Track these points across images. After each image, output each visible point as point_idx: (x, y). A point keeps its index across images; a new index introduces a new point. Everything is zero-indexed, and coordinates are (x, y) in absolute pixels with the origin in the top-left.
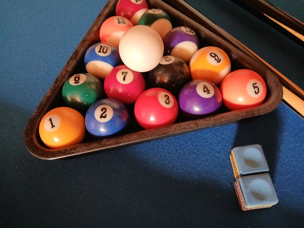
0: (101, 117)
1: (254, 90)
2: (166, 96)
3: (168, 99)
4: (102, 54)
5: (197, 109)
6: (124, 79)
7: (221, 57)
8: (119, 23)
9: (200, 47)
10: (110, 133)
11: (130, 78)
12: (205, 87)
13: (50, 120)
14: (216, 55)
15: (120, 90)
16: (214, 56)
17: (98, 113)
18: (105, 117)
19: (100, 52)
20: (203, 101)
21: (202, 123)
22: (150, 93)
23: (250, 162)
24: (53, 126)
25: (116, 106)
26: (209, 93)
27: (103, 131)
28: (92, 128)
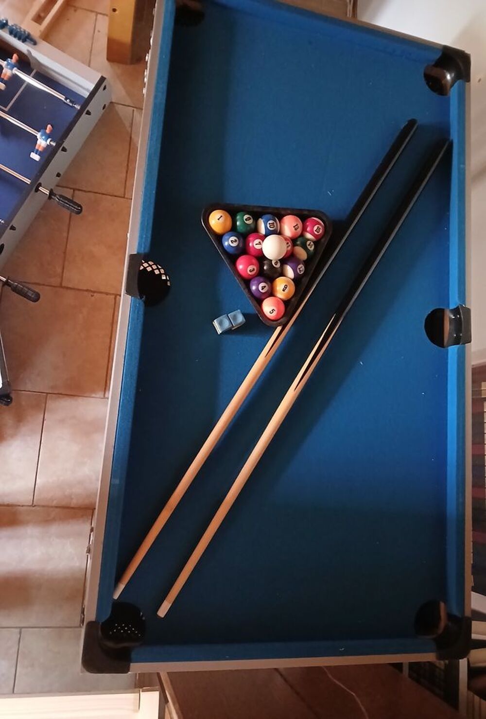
0: (232, 241)
1: (271, 310)
2: (254, 269)
3: (253, 271)
4: (268, 226)
5: (254, 288)
6: (256, 244)
7: (286, 291)
8: (294, 227)
9: (293, 280)
10: (226, 249)
11: (258, 247)
12: (265, 287)
13: (221, 216)
14: (286, 288)
15: (251, 244)
16: (286, 287)
17: (233, 238)
18: (232, 243)
19: (269, 224)
20: (257, 289)
21: (245, 292)
22: (254, 261)
23: (235, 318)
24: (219, 219)
25: (241, 245)
26: (262, 289)
27: (226, 244)
28: (225, 237)
